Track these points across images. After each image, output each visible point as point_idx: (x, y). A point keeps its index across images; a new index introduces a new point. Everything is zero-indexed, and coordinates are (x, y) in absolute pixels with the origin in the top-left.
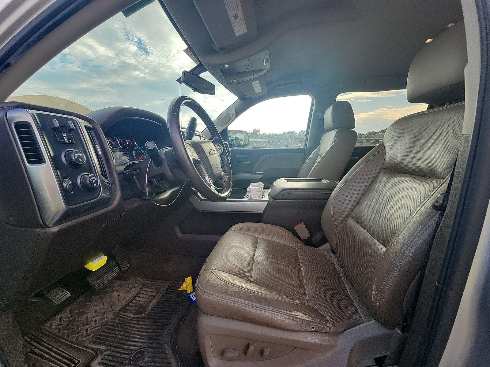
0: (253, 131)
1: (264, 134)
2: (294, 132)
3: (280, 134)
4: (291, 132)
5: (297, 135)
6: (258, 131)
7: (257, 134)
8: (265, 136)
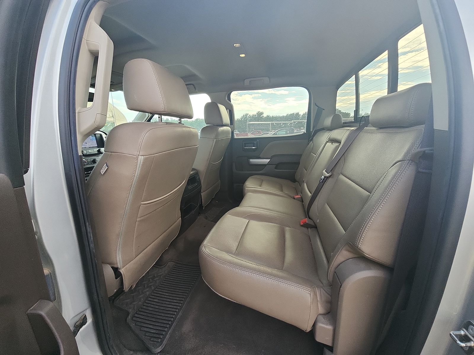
0: (257, 114)
1: (268, 116)
2: (298, 113)
3: (284, 116)
4: (295, 113)
5: (301, 116)
6: (262, 113)
7: (261, 116)
8: (268, 118)
